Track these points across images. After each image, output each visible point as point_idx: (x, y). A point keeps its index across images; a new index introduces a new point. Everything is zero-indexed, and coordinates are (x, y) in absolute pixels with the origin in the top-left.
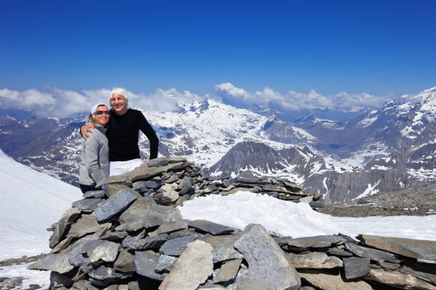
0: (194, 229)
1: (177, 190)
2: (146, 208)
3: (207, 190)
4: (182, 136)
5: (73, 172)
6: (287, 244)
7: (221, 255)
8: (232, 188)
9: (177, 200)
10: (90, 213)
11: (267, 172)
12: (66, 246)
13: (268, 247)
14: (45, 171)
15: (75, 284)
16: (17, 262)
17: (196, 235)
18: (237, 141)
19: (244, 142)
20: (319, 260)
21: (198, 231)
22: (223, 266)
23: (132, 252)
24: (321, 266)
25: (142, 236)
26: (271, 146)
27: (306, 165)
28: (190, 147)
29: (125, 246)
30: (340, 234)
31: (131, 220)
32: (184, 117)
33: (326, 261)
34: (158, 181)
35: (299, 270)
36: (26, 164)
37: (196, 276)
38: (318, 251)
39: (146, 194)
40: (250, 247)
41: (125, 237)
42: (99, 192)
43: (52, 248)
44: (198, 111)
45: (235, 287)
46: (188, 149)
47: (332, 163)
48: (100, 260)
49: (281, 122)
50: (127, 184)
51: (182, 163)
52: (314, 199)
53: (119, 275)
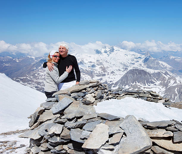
0: (100, 118)
1: (94, 97)
2: (77, 107)
3: (110, 96)
4: (100, 66)
5: (43, 86)
6: (146, 125)
7: (113, 131)
8: (123, 95)
9: (94, 102)
10: (49, 109)
11: (145, 85)
12: (37, 126)
13: (136, 126)
14: (28, 85)
15: (41, 145)
16: (14, 133)
17: (101, 121)
18: (129, 69)
19: (133, 69)
20: (161, 133)
21: (102, 118)
22: (113, 136)
23: (69, 129)
24: (162, 136)
25: (75, 121)
26: (147, 71)
27: (166, 81)
28: (104, 72)
29: (66, 126)
30: (173, 120)
31: (69, 113)
32: (101, 56)
33: (165, 133)
34: (85, 93)
35: (152, 138)
36: (18, 81)
37: (100, 141)
38: (161, 129)
39: (78, 99)
40: (127, 126)
41: (66, 122)
42: (54, 99)
43: (30, 127)
44: (108, 53)
45: (120, 146)
46: (103, 73)
47: (180, 80)
48: (54, 133)
49: (153, 58)
50: (68, 94)
51: (97, 83)
52: (166, 101)
53: (63, 140)
